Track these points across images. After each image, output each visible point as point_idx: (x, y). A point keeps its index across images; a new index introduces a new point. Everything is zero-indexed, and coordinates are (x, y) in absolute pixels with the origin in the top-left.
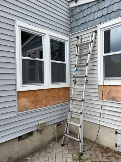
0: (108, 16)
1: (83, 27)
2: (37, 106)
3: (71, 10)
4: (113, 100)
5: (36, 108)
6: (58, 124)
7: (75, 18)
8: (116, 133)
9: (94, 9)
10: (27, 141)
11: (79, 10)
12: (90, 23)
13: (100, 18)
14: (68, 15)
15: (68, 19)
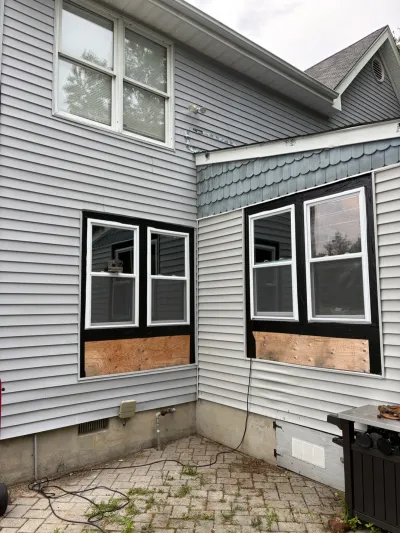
0: (258, 192)
1: (218, 207)
2: (118, 369)
3: (199, 169)
4: (270, 359)
5: (116, 372)
6: (164, 411)
7: (206, 187)
8: (275, 426)
9: (236, 175)
10: (96, 436)
11: (211, 173)
12: (230, 202)
13: (246, 195)
14: (193, 181)
15: (193, 188)
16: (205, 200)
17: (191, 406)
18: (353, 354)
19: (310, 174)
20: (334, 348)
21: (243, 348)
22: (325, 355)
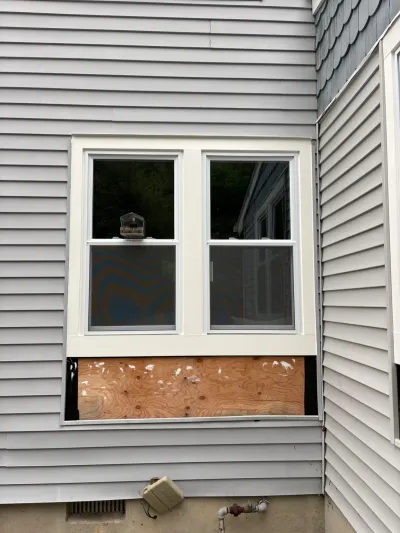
1: (344, 70)
2: (142, 411)
3: (317, 20)
5: (139, 417)
7: (327, 44)
10: (100, 529)
14: (310, 45)
15: (309, 59)
16: (326, 73)
17: (312, 503)
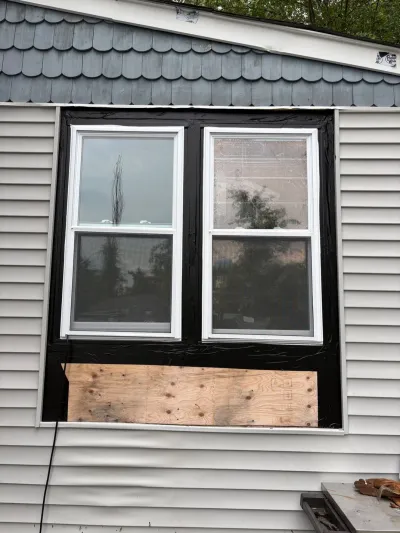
0: (103, 84)
4: (107, 418)
13: (70, 82)
18: (290, 397)
19: (221, 85)
20: (254, 388)
21: (36, 402)
22: (234, 402)
